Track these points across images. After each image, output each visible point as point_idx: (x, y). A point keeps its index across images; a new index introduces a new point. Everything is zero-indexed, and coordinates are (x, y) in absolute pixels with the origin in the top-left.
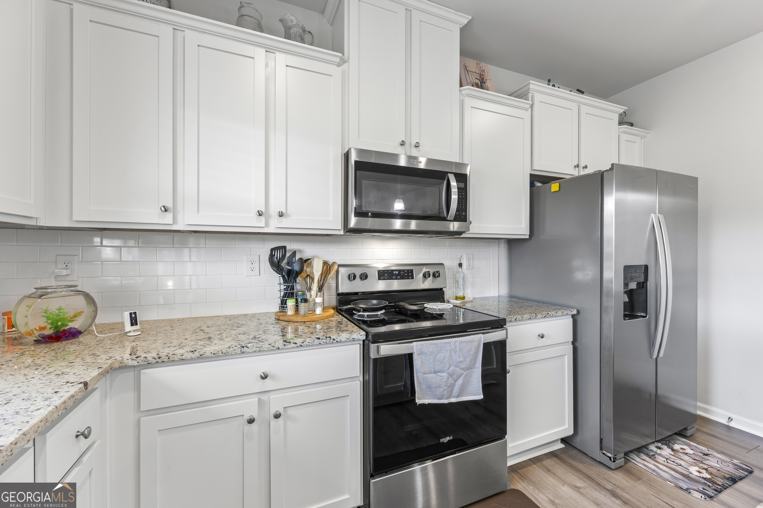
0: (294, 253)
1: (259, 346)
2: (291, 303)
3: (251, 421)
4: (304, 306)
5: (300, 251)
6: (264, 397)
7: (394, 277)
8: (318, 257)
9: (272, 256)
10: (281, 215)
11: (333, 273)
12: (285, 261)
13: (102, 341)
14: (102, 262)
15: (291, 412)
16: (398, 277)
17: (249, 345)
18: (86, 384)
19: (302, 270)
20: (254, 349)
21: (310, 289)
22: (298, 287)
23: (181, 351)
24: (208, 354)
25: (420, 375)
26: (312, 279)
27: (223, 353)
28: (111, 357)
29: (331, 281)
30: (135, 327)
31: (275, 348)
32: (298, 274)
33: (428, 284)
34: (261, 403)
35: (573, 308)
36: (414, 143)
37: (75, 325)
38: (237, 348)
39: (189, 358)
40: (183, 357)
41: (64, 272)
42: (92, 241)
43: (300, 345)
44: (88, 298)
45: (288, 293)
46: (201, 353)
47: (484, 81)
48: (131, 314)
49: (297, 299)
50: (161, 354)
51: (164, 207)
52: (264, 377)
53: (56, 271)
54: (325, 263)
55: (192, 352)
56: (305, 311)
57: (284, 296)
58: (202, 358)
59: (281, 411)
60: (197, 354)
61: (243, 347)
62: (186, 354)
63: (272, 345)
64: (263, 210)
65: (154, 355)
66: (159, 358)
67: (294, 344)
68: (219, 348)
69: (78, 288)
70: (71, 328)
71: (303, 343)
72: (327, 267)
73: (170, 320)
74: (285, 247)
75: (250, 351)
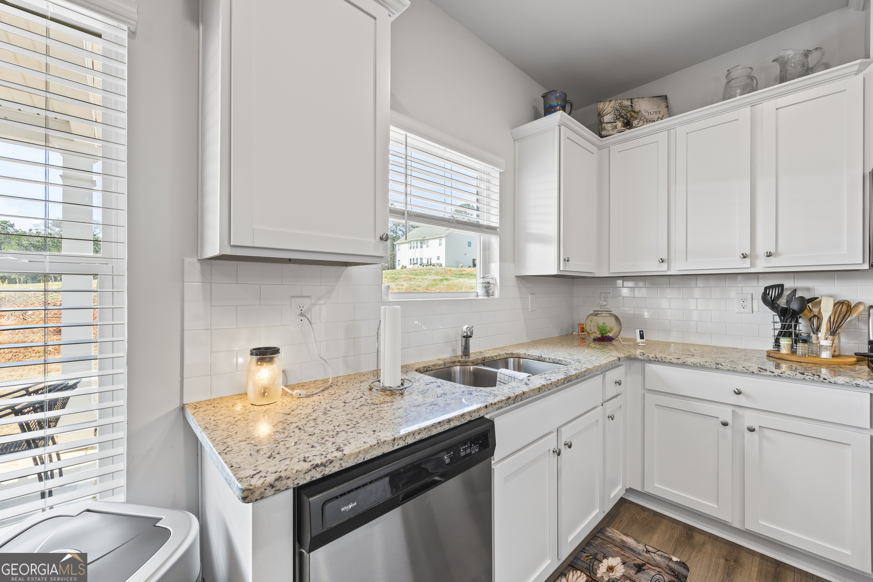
0: (795, 291)
1: (733, 366)
2: (786, 342)
3: (725, 424)
4: (802, 347)
5: (804, 289)
6: (737, 411)
8: (828, 297)
9: (765, 295)
10: (769, 255)
11: (857, 315)
12: (783, 299)
13: (624, 345)
14: (623, 297)
15: (767, 432)
17: (723, 364)
18: (619, 358)
19: (806, 309)
20: (728, 368)
21: (816, 331)
23: (670, 357)
24: (689, 363)
26: (820, 321)
27: (701, 364)
28: (629, 352)
30: (642, 340)
31: (749, 372)
32: (798, 313)
34: (734, 415)
37: (611, 335)
38: (712, 363)
39: (675, 362)
40: (671, 361)
41: (604, 303)
42: (616, 284)
43: (778, 375)
44: (617, 319)
45: (784, 332)
46: (684, 361)
48: (640, 331)
50: (657, 356)
51: (661, 259)
52: (739, 393)
53: (601, 302)
54: (842, 303)
55: (678, 359)
56: (802, 352)
57: (779, 335)
58: (684, 365)
59: (757, 428)
60: (680, 361)
61: (718, 364)
62: (673, 359)
63: (746, 368)
64: (749, 253)
65: (653, 355)
66: (656, 358)
67: (771, 373)
68: (698, 361)
69: (612, 313)
70: (608, 336)
71: (782, 374)
72: (846, 308)
73: (667, 342)
74: (782, 286)
75: (724, 368)
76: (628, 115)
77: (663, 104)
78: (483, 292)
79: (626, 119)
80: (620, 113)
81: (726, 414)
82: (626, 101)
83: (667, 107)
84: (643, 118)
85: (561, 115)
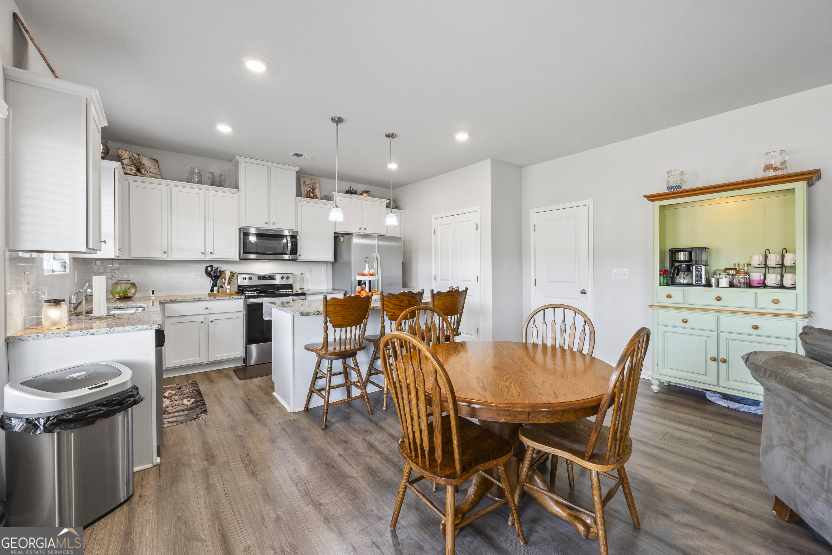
0: (217, 269)
1: (205, 299)
2: (215, 288)
3: (202, 322)
4: (220, 289)
5: (220, 267)
6: (207, 316)
7: (266, 279)
8: (227, 270)
9: (206, 270)
10: (211, 254)
11: (235, 276)
12: (213, 272)
15: (217, 321)
16: (268, 279)
19: (220, 275)
20: (201, 300)
21: (224, 284)
22: (218, 283)
24: (187, 300)
25: (265, 309)
26: (225, 279)
27: (193, 300)
29: (234, 280)
30: (153, 295)
31: (210, 300)
32: (219, 277)
33: (284, 282)
34: (205, 318)
35: (343, 290)
36: (272, 222)
38: (197, 299)
39: (181, 301)
40: (179, 301)
44: (134, 285)
47: (315, 188)
48: (152, 290)
49: (218, 287)
50: (172, 299)
51: (164, 251)
52: (207, 309)
54: (231, 272)
56: (222, 292)
57: (213, 286)
58: (185, 301)
59: (213, 321)
60: (183, 300)
64: (204, 252)
68: (191, 298)
69: (131, 281)
70: (129, 296)
72: (232, 274)
74: (212, 266)
76: (138, 164)
77: (157, 165)
78: (62, 269)
79: (137, 166)
80: (133, 162)
81: (202, 318)
82: (136, 155)
83: (159, 167)
84: (147, 169)
85: (119, 164)
